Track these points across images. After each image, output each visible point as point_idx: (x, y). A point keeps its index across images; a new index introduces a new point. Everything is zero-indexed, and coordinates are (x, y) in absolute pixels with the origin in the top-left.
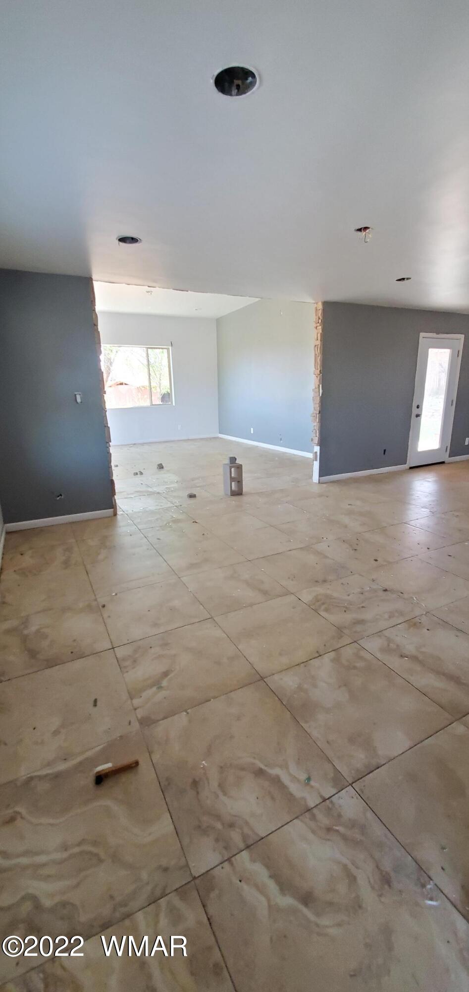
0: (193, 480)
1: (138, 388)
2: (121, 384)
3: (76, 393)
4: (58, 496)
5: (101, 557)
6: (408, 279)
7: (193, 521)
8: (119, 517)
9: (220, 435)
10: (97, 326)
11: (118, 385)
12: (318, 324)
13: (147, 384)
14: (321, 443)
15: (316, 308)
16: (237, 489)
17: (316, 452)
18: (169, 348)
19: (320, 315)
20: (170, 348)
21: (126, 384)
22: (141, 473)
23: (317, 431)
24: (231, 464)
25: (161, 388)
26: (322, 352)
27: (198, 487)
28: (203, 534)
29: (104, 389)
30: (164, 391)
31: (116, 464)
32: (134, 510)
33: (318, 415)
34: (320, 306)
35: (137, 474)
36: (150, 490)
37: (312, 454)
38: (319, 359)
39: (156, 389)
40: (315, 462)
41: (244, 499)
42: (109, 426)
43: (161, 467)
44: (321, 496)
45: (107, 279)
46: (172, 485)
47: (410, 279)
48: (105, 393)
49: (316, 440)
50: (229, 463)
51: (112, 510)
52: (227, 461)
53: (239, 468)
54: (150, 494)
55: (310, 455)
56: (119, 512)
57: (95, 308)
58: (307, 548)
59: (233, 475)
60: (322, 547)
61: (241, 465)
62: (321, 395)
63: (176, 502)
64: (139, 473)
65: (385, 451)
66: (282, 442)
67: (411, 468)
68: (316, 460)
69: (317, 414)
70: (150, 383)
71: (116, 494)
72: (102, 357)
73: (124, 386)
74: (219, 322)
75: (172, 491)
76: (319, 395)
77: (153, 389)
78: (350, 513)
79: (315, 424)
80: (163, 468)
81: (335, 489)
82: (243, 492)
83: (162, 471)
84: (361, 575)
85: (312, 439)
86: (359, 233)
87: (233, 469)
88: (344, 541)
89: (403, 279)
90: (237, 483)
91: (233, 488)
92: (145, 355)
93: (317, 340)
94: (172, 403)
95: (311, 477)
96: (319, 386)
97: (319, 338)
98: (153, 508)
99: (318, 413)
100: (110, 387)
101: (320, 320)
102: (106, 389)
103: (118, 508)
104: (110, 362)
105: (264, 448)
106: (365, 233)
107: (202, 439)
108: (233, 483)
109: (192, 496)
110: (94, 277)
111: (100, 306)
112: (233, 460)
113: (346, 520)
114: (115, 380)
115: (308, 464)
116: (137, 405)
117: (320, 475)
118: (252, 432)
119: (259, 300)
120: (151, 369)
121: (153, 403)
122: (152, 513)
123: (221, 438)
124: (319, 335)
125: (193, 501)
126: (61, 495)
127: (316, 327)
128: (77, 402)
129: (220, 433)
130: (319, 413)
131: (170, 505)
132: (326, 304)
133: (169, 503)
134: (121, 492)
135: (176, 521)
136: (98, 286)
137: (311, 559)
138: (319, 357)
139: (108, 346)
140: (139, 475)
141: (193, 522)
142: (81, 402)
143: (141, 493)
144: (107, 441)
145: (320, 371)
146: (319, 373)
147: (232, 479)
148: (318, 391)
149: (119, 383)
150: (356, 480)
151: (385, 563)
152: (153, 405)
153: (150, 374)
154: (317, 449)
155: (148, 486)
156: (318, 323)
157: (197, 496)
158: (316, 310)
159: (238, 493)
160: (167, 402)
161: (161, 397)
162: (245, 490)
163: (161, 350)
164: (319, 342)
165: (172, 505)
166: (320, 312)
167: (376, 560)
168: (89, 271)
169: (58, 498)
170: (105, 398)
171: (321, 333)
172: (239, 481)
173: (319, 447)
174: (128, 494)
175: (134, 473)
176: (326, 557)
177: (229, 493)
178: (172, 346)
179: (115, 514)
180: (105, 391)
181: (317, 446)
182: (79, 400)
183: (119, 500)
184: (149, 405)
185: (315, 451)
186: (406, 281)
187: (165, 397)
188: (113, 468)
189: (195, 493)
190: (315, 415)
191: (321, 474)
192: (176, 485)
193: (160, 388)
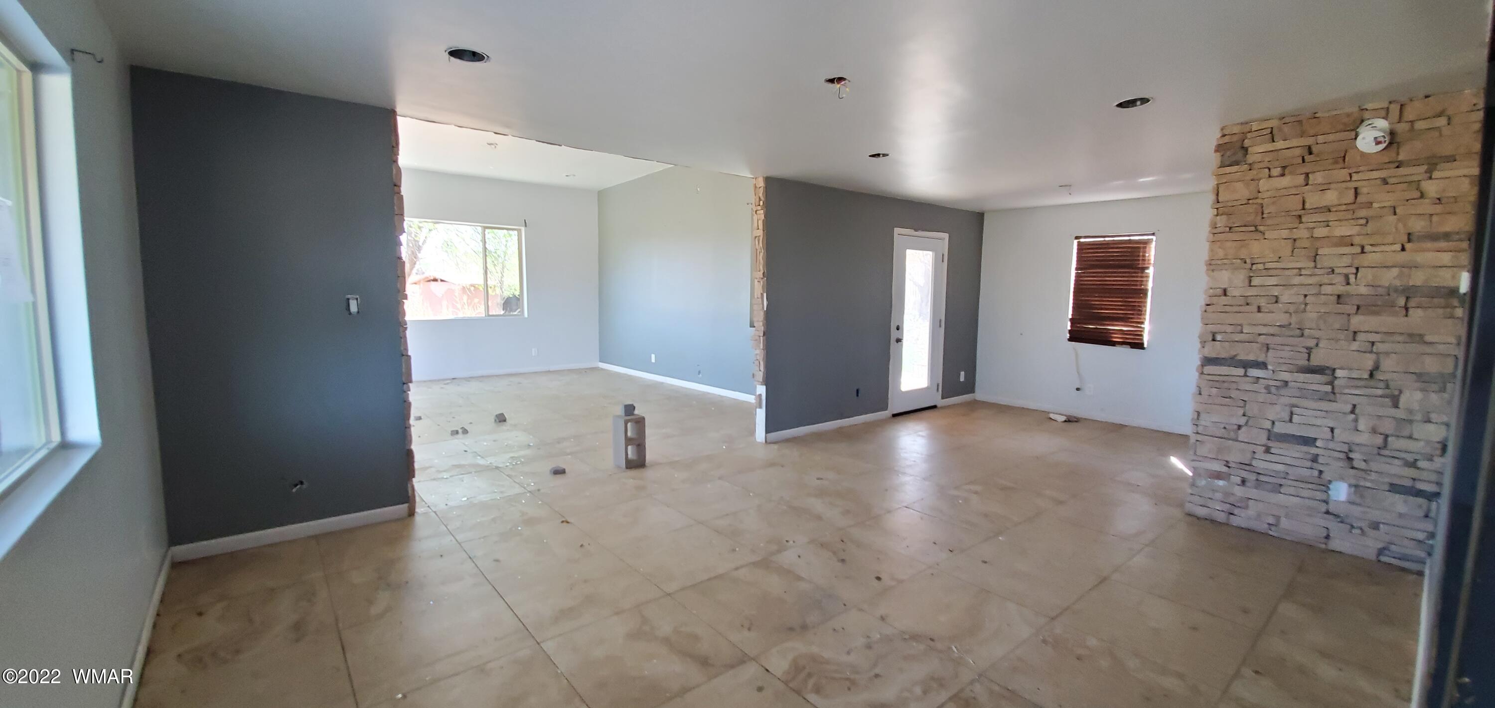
0: (559, 443)
1: (464, 288)
2: (435, 280)
3: (349, 296)
4: (296, 485)
5: (375, 610)
6: (884, 155)
7: (564, 519)
8: (418, 518)
9: (600, 363)
10: (399, 186)
11: (429, 281)
12: (759, 208)
13: (480, 281)
14: (768, 381)
15: (755, 184)
16: (635, 458)
17: (760, 395)
18: (520, 230)
19: (761, 195)
20: (523, 229)
21: (442, 281)
22: (465, 432)
23: (762, 363)
24: (626, 415)
25: (503, 290)
26: (765, 248)
27: (569, 454)
28: (582, 546)
29: (405, 291)
30: (507, 294)
31: (419, 415)
32: (449, 504)
33: (761, 338)
34: (761, 183)
35: (457, 432)
36: (481, 462)
37: (753, 397)
38: (761, 257)
39: (495, 290)
40: (758, 410)
41: (648, 474)
42: (409, 353)
43: (501, 419)
44: (772, 464)
45: (422, 116)
46: (522, 453)
47: (888, 155)
48: (406, 299)
49: (760, 376)
50: (624, 414)
51: (406, 505)
52: (620, 411)
53: (640, 423)
54: (481, 470)
55: (751, 399)
56: (419, 509)
57: (397, 159)
58: (765, 564)
59: (629, 434)
60: (788, 558)
61: (644, 418)
62: (765, 309)
63: (529, 485)
64: (460, 431)
65: (858, 391)
66: (701, 375)
67: (894, 415)
68: (760, 407)
69: (760, 336)
70: (486, 280)
71: (417, 473)
72: (403, 238)
73: (439, 283)
74: (602, 196)
75: (522, 463)
76: (763, 308)
77: (490, 291)
78: (821, 493)
79: (758, 352)
80: (505, 421)
81: (793, 453)
82: (647, 462)
83: (504, 427)
84: (861, 610)
85: (753, 375)
86: (830, 85)
87: (629, 425)
88: (822, 545)
89: (878, 155)
90: (635, 446)
91: (630, 456)
92: (480, 237)
93: (758, 229)
94: (523, 311)
95: (753, 432)
96: (762, 294)
97: (761, 227)
98: (484, 498)
99: (762, 335)
100: (415, 283)
101: (761, 203)
102: (410, 289)
103: (417, 499)
104: (417, 248)
105: (672, 385)
106: (838, 86)
107: (571, 371)
108: (630, 448)
109: (559, 472)
110: (399, 110)
111: (405, 158)
112: (629, 409)
113: (817, 505)
114: (423, 273)
115: (747, 412)
116: (461, 315)
117: (768, 431)
118: (653, 360)
119: (673, 167)
120: (489, 260)
121: (490, 314)
122: (484, 507)
123: (602, 369)
124: (761, 223)
125: (560, 480)
126: (302, 483)
127: (756, 211)
128: (350, 314)
129: (600, 362)
130: (764, 335)
131: (517, 490)
132: (768, 180)
133: (517, 486)
134: (426, 468)
135: (530, 522)
136: (403, 125)
137: (774, 584)
138: (762, 254)
139: (416, 221)
140: (460, 435)
141: (563, 522)
142: (358, 312)
143: (461, 469)
144: (404, 380)
145: (764, 273)
146: (762, 276)
147: (629, 441)
148: (761, 302)
149: (432, 278)
150: (819, 437)
151: (893, 583)
152: (489, 316)
153: (486, 267)
154: (762, 390)
155: (476, 454)
156: (759, 205)
157: (567, 471)
158: (756, 187)
159: (637, 463)
160: (511, 310)
161: (503, 302)
162: (649, 456)
163: (505, 231)
164: (760, 233)
165: (521, 490)
166: (761, 193)
167: (879, 579)
168: (391, 99)
169: (294, 490)
170: (406, 307)
171: (763, 220)
172: (638, 442)
173: (765, 387)
174: (439, 472)
175: (452, 431)
176: (799, 578)
177: (623, 464)
178: (526, 226)
179: (412, 513)
180: (406, 295)
181: (762, 385)
182: (354, 308)
183: (421, 485)
184: (484, 316)
185: (758, 393)
186: (881, 159)
187: (510, 304)
188: (412, 421)
189: (564, 467)
190: (757, 338)
191: (770, 427)
192: (527, 452)
193: (501, 289)
